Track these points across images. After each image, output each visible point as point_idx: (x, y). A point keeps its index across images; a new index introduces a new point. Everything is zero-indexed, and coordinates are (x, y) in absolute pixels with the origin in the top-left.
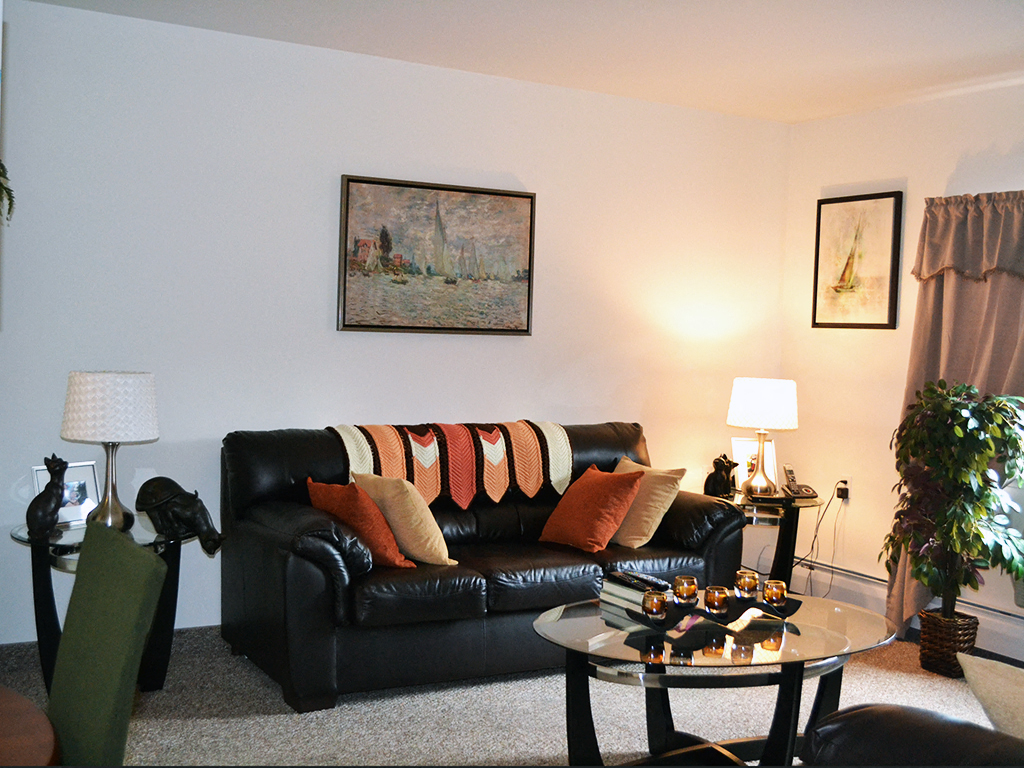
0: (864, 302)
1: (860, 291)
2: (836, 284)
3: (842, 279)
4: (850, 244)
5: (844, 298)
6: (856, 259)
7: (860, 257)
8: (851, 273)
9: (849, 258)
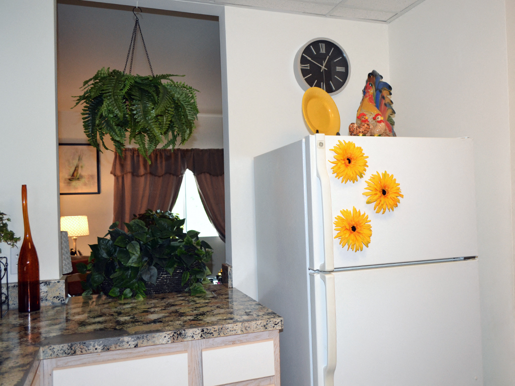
0: (85, 184)
1: (83, 180)
2: (70, 177)
3: (73, 175)
4: (75, 162)
5: (74, 183)
6: (80, 169)
7: (82, 167)
8: (77, 173)
9: (76, 168)
